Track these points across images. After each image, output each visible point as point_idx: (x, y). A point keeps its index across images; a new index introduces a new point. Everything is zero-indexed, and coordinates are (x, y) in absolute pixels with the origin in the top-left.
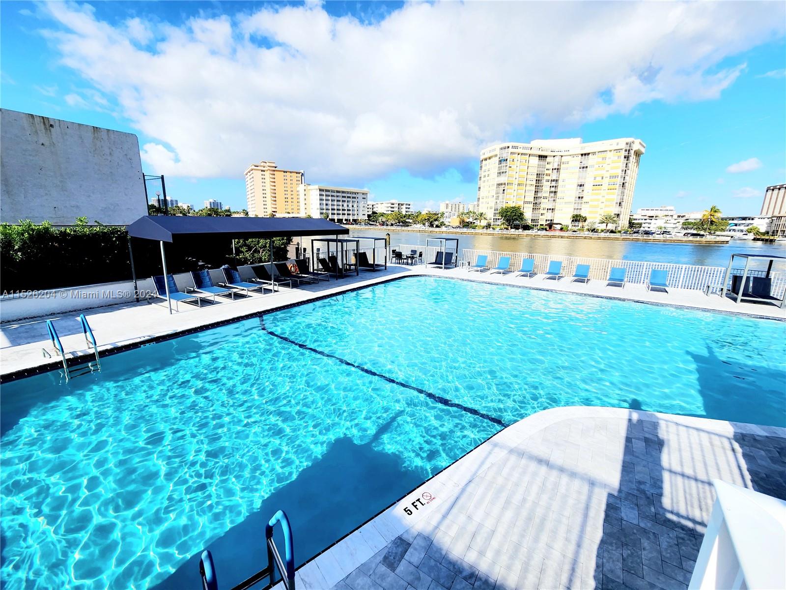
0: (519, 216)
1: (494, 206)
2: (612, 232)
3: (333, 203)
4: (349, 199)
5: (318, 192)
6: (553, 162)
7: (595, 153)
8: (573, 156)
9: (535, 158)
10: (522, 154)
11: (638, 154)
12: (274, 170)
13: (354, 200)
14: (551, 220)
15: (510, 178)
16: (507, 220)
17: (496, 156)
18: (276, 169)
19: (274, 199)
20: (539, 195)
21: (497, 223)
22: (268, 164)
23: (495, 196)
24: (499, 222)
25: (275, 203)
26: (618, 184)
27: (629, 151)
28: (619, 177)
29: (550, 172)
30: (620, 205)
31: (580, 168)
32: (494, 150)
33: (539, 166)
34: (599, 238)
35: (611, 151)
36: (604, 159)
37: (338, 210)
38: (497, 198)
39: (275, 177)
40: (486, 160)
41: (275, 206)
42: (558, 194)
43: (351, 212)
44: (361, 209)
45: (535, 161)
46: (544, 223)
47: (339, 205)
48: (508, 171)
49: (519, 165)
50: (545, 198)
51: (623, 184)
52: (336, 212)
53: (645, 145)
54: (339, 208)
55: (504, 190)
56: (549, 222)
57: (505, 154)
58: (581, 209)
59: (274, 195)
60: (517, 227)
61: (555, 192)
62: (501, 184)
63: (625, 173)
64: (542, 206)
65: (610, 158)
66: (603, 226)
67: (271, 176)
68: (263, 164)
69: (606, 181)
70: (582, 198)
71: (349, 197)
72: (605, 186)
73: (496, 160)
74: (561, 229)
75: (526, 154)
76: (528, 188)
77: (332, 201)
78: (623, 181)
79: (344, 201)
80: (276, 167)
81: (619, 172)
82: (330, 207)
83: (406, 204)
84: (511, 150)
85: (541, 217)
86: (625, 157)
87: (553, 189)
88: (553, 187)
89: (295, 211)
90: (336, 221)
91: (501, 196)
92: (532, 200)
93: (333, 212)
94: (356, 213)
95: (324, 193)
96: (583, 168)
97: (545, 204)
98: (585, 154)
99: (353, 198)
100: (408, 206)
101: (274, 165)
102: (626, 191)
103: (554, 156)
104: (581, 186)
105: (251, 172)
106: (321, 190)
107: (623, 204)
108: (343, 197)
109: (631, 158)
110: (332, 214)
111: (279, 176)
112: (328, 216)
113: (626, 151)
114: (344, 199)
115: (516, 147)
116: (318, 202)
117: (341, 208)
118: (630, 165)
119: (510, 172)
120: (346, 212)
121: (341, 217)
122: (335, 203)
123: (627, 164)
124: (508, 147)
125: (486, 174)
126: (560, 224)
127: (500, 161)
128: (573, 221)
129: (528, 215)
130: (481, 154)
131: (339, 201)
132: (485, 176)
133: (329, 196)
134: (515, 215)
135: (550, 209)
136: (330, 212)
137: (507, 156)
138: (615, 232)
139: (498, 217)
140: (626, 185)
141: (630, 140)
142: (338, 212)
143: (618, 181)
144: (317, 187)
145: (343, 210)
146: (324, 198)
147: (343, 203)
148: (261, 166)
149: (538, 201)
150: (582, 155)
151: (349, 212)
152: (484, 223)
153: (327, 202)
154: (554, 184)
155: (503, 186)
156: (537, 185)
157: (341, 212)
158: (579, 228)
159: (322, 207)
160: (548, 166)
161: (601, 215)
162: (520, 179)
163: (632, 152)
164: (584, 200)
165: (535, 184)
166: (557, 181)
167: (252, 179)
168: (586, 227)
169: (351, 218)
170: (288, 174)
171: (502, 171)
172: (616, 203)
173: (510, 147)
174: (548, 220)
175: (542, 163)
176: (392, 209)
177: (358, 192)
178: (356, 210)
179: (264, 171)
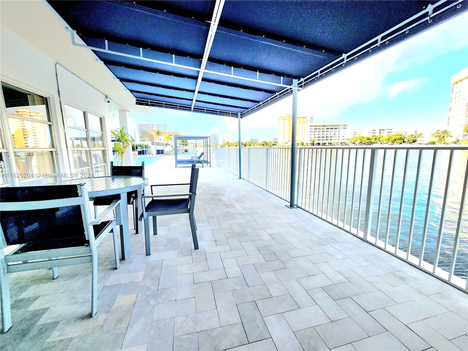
3: (319, 133)
5: (310, 128)
22: (288, 115)
37: (323, 137)
40: (457, 83)
43: (333, 138)
44: (341, 135)
47: (324, 134)
54: (323, 136)
59: (289, 132)
67: (289, 121)
68: (285, 116)
71: (333, 129)
79: (328, 131)
82: (317, 136)
83: (388, 129)
90: (321, 144)
93: (319, 139)
95: (313, 128)
99: (335, 129)
100: (390, 131)
105: (279, 121)
106: (311, 126)
108: (327, 129)
112: (314, 142)
116: (309, 133)
117: (325, 136)
120: (329, 138)
121: (324, 141)
122: (321, 133)
130: (452, 79)
131: (324, 131)
132: (456, 98)
133: (316, 129)
136: (317, 139)
144: (309, 124)
145: (327, 137)
146: (313, 130)
147: (327, 133)
151: (331, 138)
153: (315, 133)
157: (325, 138)
159: (311, 136)
169: (332, 142)
176: (374, 134)
177: (339, 124)
178: (337, 137)
179: (285, 119)
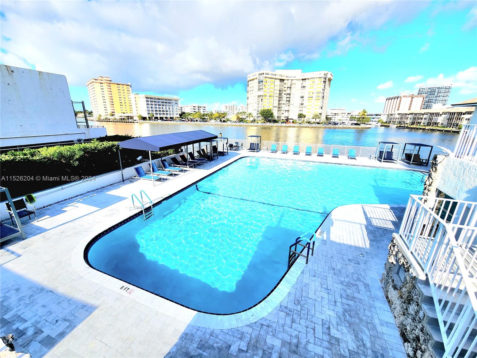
0: (271, 115)
1: (256, 109)
2: (318, 123)
3: (156, 106)
4: (166, 104)
5: (145, 99)
6: (288, 83)
7: (309, 79)
8: (298, 80)
9: (278, 80)
10: (271, 78)
11: (330, 80)
12: (110, 82)
13: (169, 104)
14: (288, 117)
15: (265, 93)
16: (265, 117)
17: (257, 78)
18: (111, 82)
19: (112, 103)
20: (281, 102)
21: (259, 119)
22: (105, 78)
23: (257, 103)
24: (260, 119)
25: (113, 106)
26: (321, 96)
27: (326, 78)
28: (321, 93)
29: (286, 89)
30: (322, 108)
31: (302, 87)
32: (255, 75)
33: (280, 85)
34: (312, 127)
35: (317, 78)
36: (314, 82)
37: (159, 111)
38: (259, 103)
39: (111, 87)
40: (251, 80)
41: (113, 108)
42: (291, 102)
43: (168, 113)
44: (175, 110)
45: (278, 82)
46: (284, 119)
47: (160, 108)
48: (263, 88)
49: (269, 85)
50: (284, 104)
51: (323, 96)
52: (158, 112)
53: (333, 75)
55: (262, 99)
56: (286, 118)
57: (262, 78)
58: (302, 111)
59: (111, 101)
60: (270, 121)
61: (289, 101)
62: (261, 96)
63: (324, 91)
64: (283, 109)
65: (316, 82)
66: (314, 120)
67: (108, 87)
68: (100, 78)
69: (314, 95)
70: (303, 104)
71: (167, 103)
72: (314, 98)
73: (256, 81)
74: (293, 122)
75: (273, 78)
76: (275, 98)
77: (155, 105)
78: (323, 95)
79: (164, 105)
80: (111, 81)
81: (322, 91)
82: (154, 109)
84: (265, 75)
85: (282, 115)
86: (324, 82)
87: (288, 99)
88: (288, 98)
89: (128, 111)
90: (159, 118)
91: (260, 103)
92: (277, 105)
93: (156, 112)
94: (172, 113)
95: (149, 100)
96: (303, 87)
97: (284, 108)
98: (304, 79)
99: (169, 103)
100: (204, 108)
101: (109, 79)
102: (324, 100)
103: (288, 80)
104: (302, 97)
105: (92, 84)
106: (147, 98)
107: (323, 108)
108: (162, 102)
109: (327, 82)
110: (156, 114)
111: (114, 87)
112: (153, 116)
113: (324, 78)
114: (163, 104)
115: (268, 74)
116: (146, 106)
117: (161, 110)
118: (326, 86)
119: (265, 89)
120: (165, 112)
121: (162, 116)
122: (157, 106)
123: (325, 86)
124: (263, 74)
125: (251, 89)
126: (292, 119)
127: (259, 82)
128: (299, 117)
129: (276, 114)
130: (248, 77)
131: (160, 105)
132: (250, 91)
133: (152, 102)
134: (268, 114)
135: (287, 111)
136: (154, 112)
137: (263, 79)
138: (320, 124)
139: (259, 115)
140: (324, 97)
141: (326, 72)
142: (160, 112)
143: (321, 95)
144: (144, 96)
145: (163, 111)
146: (150, 103)
147: (163, 107)
148: (99, 80)
149: (281, 106)
150: (302, 80)
151: (167, 113)
152: (252, 119)
153: (152, 106)
154: (288, 96)
155: (262, 97)
156: (280, 96)
157: (162, 112)
158: (302, 121)
159: (148, 109)
160: (285, 86)
161: (312, 114)
162: (271, 93)
163: (327, 79)
164: (304, 105)
165: (278, 96)
166: (290, 94)
167: (93, 89)
168: (306, 121)
169: (169, 116)
170: (120, 86)
171: (260, 88)
172: (320, 107)
173: (265, 74)
174: (286, 117)
175: (282, 84)
176: (194, 110)
177: (172, 99)
178: (172, 111)
179: (102, 83)
